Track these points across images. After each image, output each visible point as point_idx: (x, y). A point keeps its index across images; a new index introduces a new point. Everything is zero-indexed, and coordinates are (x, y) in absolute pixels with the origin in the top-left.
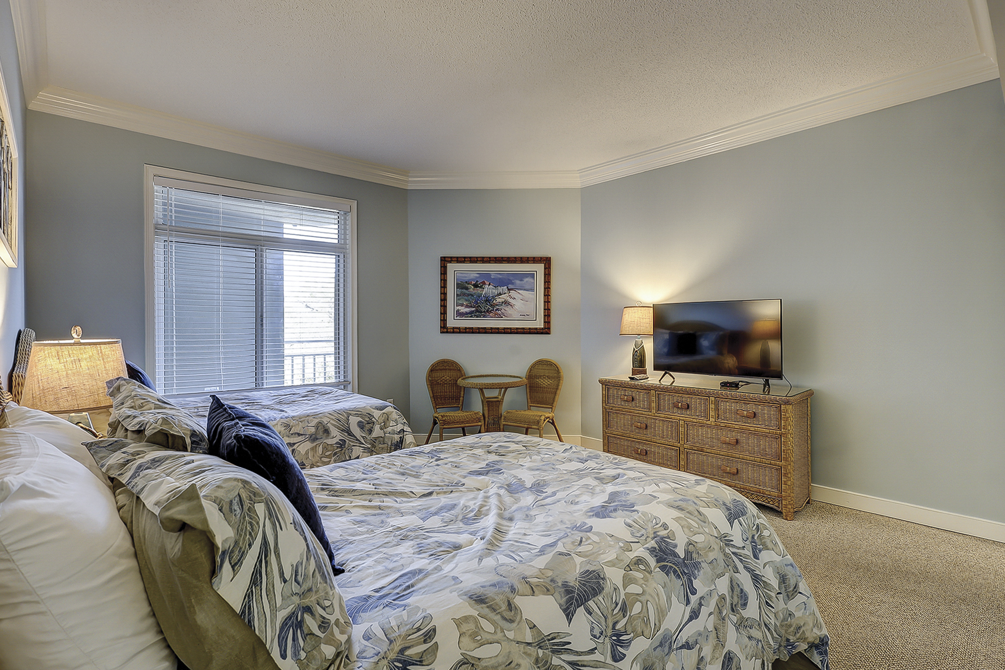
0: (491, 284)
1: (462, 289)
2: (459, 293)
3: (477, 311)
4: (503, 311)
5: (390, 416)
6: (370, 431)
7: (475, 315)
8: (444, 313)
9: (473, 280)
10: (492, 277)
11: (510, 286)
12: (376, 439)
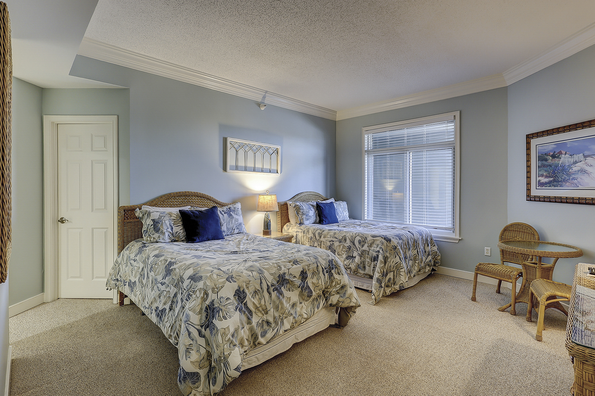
0: (567, 153)
1: (542, 161)
2: (540, 165)
3: (554, 181)
4: (579, 180)
5: (375, 242)
6: (363, 246)
7: (553, 185)
8: (529, 184)
9: (551, 151)
10: (568, 146)
11: (587, 153)
12: (364, 251)
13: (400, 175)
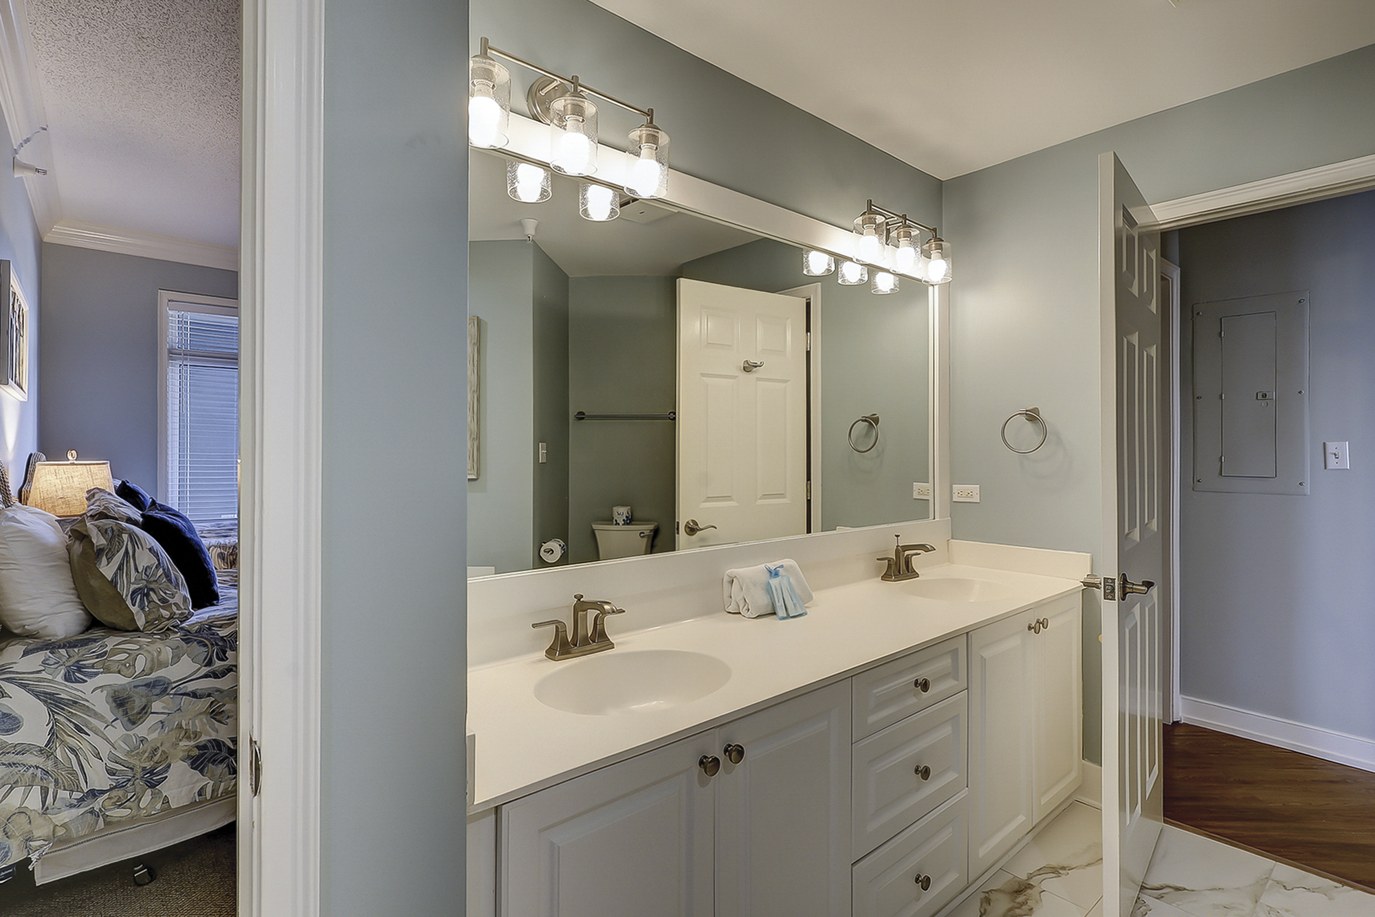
13: (232, 403)
